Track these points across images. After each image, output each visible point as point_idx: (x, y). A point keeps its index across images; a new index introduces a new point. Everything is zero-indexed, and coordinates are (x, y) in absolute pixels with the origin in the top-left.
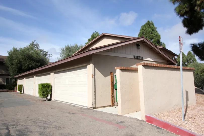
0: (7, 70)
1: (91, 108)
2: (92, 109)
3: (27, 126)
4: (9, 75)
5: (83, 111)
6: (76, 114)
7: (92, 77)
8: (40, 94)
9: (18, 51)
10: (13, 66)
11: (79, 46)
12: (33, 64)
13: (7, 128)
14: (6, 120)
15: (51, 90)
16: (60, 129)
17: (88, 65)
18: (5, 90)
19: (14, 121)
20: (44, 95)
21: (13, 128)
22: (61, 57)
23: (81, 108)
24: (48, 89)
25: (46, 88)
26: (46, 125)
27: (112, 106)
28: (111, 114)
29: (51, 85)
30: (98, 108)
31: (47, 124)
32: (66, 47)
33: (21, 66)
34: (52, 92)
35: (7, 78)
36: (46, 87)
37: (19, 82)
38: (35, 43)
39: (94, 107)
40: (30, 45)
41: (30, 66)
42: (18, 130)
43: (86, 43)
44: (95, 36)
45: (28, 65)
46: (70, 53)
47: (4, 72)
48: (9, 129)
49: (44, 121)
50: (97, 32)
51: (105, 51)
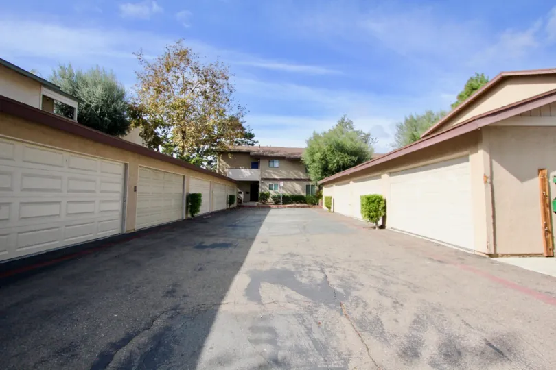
0: (307, 172)
1: (484, 255)
2: (487, 256)
3: (354, 273)
4: (309, 180)
5: (464, 259)
6: (447, 263)
7: (486, 182)
8: (364, 214)
9: (321, 137)
10: (315, 165)
11: (435, 114)
12: (346, 159)
13: (322, 271)
14: (317, 256)
15: (385, 208)
16: (417, 290)
17: (472, 153)
18: (305, 205)
19: (330, 260)
20: (372, 218)
21: (330, 272)
22: (397, 141)
23: (457, 252)
24: (379, 206)
25: (375, 204)
26: (387, 277)
27: (545, 255)
28: (548, 277)
29: (384, 198)
30: (503, 255)
31: (388, 275)
32: (406, 120)
33: (327, 163)
34: (385, 211)
35: (307, 186)
36: (374, 202)
37: (326, 192)
38: (346, 120)
39: (492, 252)
40: (337, 126)
41: (341, 163)
42: (339, 277)
43: (452, 105)
44: (475, 84)
45: (338, 162)
46: (416, 131)
47: (302, 176)
48: (326, 273)
49: (381, 269)
50: (480, 74)
51: (521, 115)
